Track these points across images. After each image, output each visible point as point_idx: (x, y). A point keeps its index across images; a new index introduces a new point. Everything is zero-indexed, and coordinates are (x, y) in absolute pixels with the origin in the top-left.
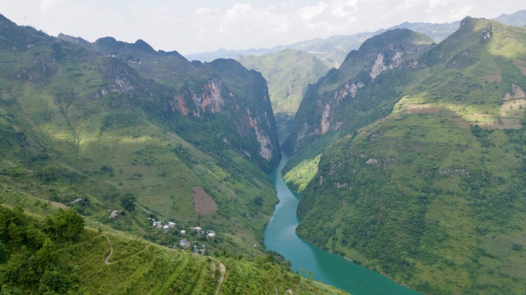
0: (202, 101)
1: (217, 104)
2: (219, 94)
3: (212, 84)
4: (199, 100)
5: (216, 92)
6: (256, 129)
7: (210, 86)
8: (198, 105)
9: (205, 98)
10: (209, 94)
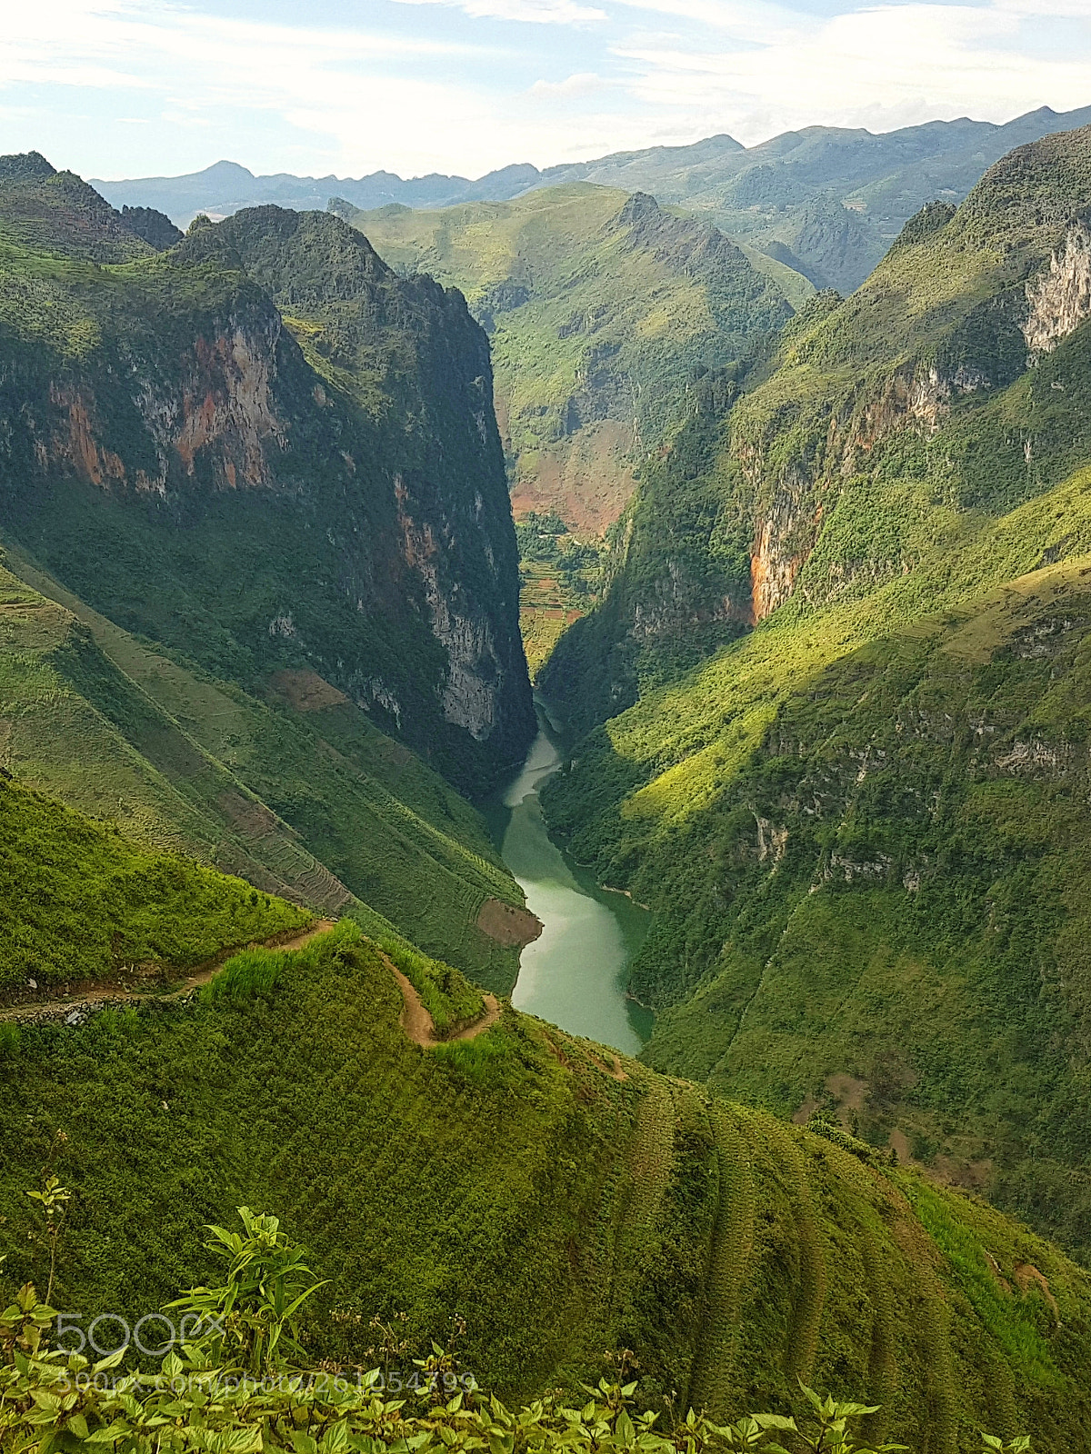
0: (180, 420)
1: (251, 439)
2: (264, 388)
3: (232, 333)
4: (170, 411)
5: (250, 375)
6: (430, 574)
7: (220, 343)
8: (161, 436)
9: (199, 401)
10: (219, 383)
